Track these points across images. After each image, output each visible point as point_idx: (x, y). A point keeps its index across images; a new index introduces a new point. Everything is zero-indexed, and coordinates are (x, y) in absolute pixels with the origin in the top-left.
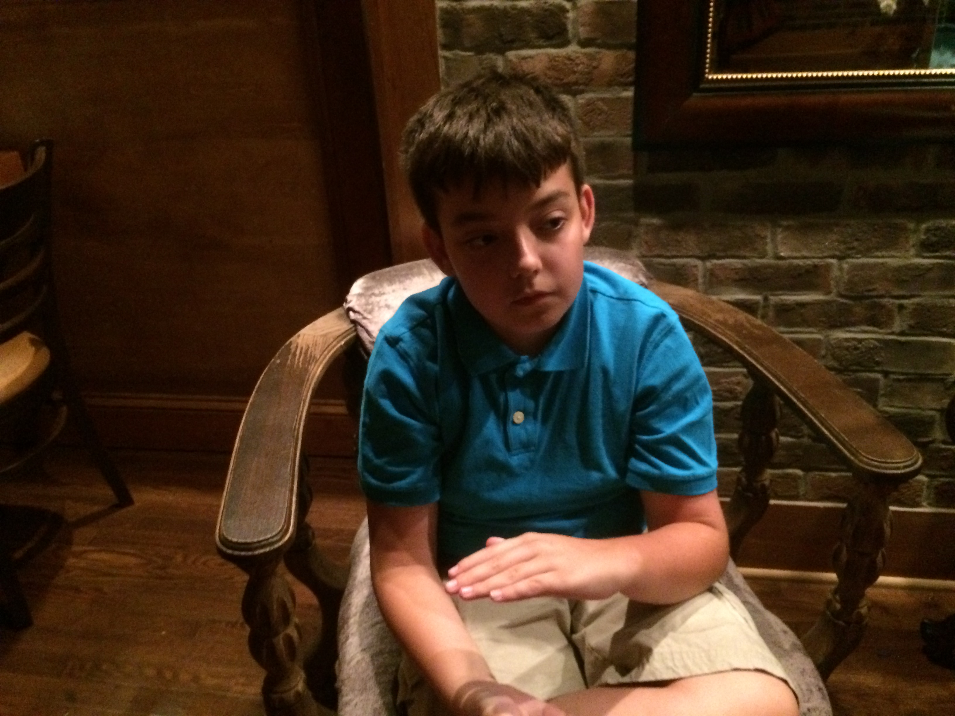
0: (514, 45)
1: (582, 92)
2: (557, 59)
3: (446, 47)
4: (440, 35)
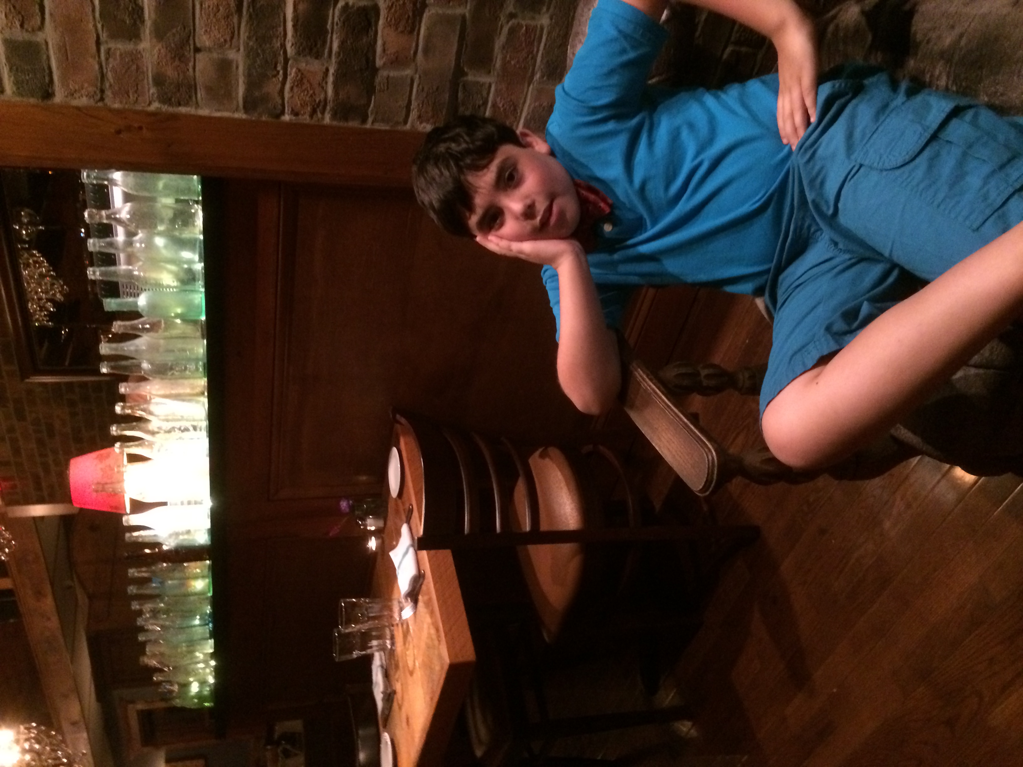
0: (371, 58)
2: (389, 19)
3: (364, 121)
4: (354, 124)
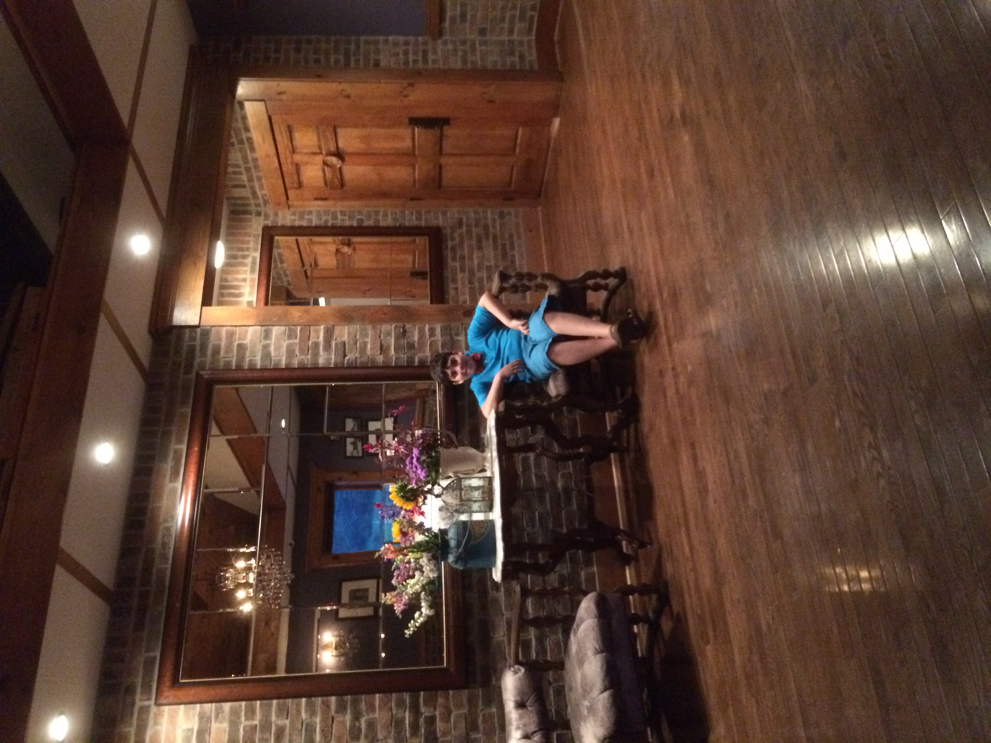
1: (450, 709)
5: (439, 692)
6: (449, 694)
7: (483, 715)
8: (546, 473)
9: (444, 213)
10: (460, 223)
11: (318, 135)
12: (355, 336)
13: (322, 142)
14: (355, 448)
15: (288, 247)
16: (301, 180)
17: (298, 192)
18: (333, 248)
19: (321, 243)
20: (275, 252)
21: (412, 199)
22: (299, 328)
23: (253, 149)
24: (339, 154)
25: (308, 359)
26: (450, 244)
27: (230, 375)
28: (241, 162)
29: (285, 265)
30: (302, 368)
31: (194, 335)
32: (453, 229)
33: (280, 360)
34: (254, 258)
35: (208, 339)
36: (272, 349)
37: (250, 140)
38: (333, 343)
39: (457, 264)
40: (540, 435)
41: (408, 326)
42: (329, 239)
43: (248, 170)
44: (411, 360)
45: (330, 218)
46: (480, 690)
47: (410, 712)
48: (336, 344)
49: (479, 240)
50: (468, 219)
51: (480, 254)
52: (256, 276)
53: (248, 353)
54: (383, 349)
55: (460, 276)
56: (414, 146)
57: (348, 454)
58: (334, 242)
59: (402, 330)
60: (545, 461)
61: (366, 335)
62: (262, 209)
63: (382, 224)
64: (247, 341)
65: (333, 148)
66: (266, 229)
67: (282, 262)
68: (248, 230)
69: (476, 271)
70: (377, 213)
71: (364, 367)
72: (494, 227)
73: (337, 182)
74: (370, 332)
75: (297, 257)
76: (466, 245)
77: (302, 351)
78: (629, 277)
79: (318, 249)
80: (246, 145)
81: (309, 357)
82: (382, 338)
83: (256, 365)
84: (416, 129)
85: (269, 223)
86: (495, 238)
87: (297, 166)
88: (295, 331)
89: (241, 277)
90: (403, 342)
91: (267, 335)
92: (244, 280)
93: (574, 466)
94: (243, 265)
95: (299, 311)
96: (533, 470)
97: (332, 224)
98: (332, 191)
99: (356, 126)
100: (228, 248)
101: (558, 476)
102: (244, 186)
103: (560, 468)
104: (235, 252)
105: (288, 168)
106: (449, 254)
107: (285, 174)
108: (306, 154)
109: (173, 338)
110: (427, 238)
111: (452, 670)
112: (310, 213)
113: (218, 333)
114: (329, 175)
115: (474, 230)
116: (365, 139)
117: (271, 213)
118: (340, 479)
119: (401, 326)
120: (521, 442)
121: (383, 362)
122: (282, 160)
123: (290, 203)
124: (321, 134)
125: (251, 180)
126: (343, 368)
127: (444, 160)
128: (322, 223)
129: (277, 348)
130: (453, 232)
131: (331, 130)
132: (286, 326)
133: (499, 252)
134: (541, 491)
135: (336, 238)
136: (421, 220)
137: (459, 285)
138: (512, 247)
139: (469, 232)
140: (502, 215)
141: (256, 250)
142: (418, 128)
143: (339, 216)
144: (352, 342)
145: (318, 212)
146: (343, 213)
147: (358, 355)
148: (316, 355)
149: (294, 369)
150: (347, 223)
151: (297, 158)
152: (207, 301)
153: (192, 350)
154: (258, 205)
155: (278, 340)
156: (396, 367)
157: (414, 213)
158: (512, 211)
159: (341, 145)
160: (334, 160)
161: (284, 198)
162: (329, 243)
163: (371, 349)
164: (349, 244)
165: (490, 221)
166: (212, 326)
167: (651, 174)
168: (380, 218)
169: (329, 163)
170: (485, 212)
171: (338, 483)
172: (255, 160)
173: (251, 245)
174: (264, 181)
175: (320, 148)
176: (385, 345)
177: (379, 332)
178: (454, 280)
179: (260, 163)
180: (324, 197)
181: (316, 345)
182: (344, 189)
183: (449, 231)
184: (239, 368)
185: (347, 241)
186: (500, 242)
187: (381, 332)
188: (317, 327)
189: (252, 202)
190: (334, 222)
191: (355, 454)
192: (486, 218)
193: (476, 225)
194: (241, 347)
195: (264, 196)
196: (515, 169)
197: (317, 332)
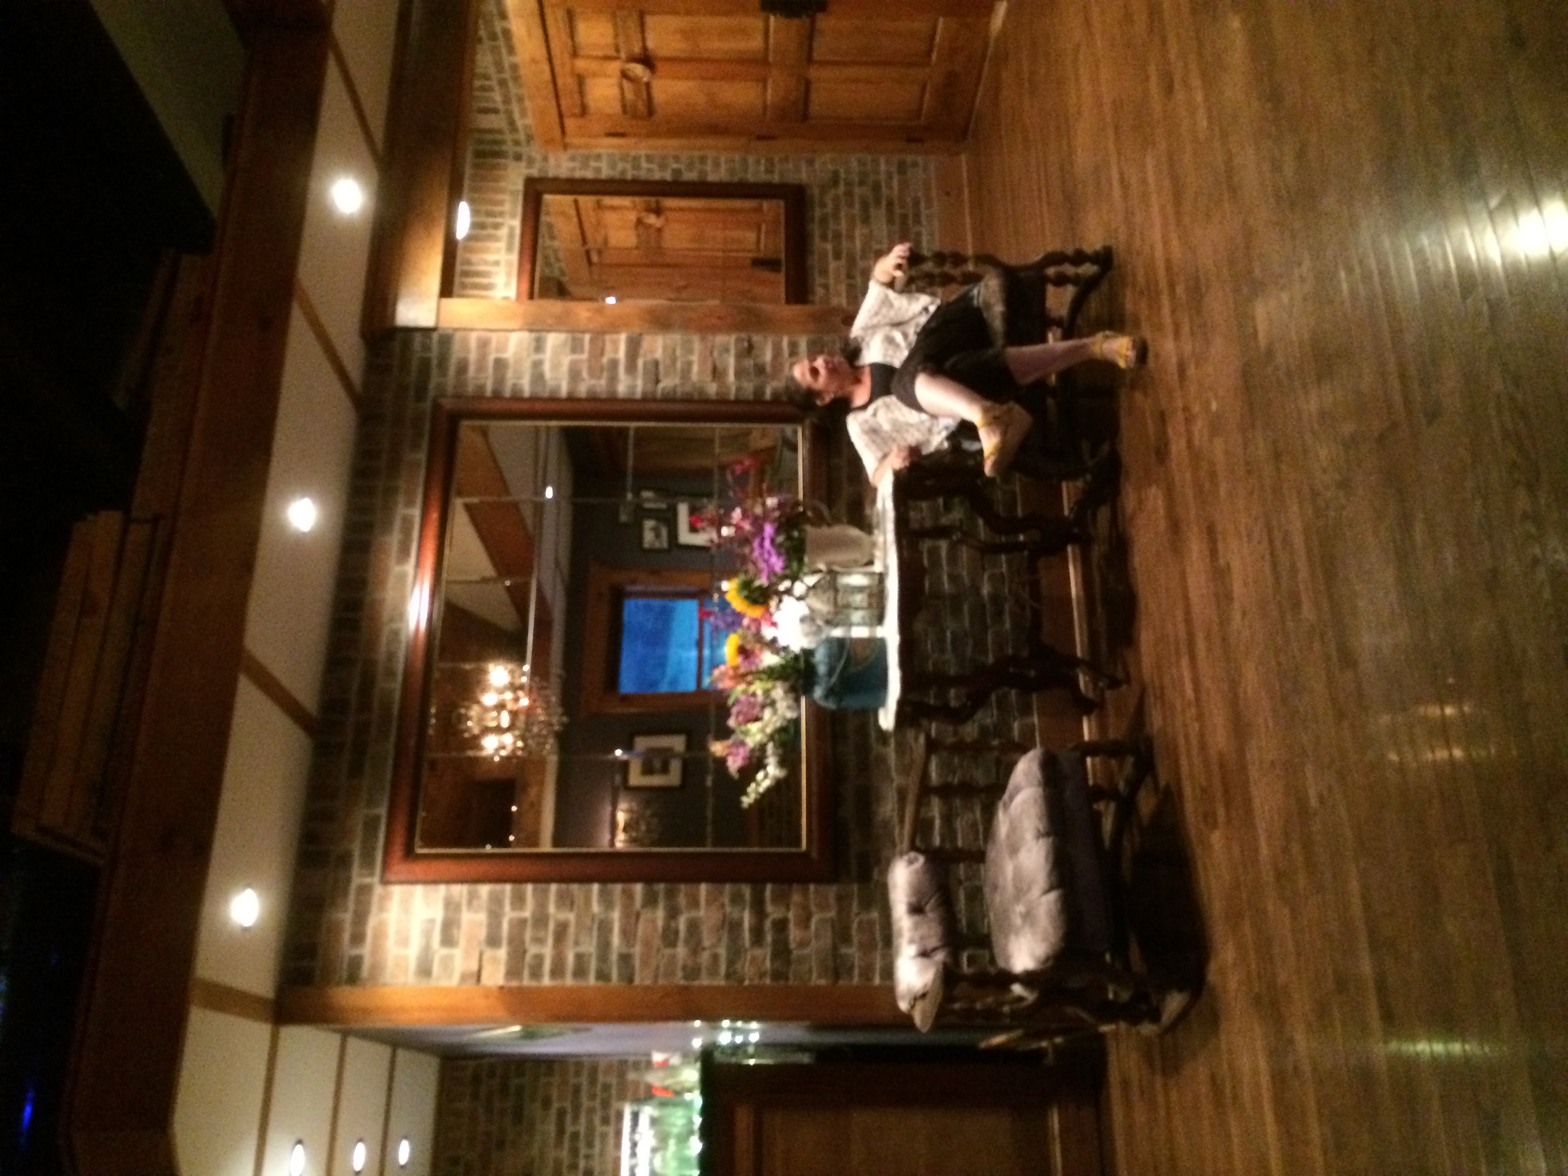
0: (788, 945)
1: (811, 911)
2: (795, 924)
5: (795, 886)
6: (808, 889)
7: (860, 923)
8: (964, 573)
9: (811, 162)
10: (835, 180)
11: (615, 25)
12: (674, 350)
13: (621, 40)
14: (658, 535)
15: (564, 214)
16: (585, 101)
17: (581, 122)
18: (632, 216)
19: (613, 208)
20: (544, 218)
21: (760, 138)
22: (587, 337)
23: (511, 50)
24: (647, 60)
25: (601, 385)
26: (818, 213)
27: (484, 406)
28: (492, 70)
29: (556, 244)
30: (592, 398)
31: (428, 341)
32: (824, 189)
33: (559, 387)
34: (512, 229)
35: (448, 349)
36: (547, 368)
37: (507, 33)
38: (640, 362)
39: (829, 247)
40: (957, 515)
41: (756, 338)
42: (625, 201)
43: (502, 83)
44: (759, 392)
45: (628, 166)
46: (855, 887)
47: (750, 912)
48: (645, 364)
49: (865, 207)
50: (848, 172)
51: (865, 231)
52: (514, 257)
53: (510, 374)
54: (717, 373)
55: (832, 265)
56: (767, 49)
57: (646, 545)
58: (634, 207)
59: (746, 344)
60: (965, 553)
61: (690, 351)
62: (523, 150)
63: (712, 177)
64: (509, 354)
65: (637, 49)
66: (530, 182)
67: (552, 237)
68: (502, 184)
69: (858, 258)
70: (703, 159)
71: (688, 399)
72: (890, 187)
73: (641, 107)
74: (697, 345)
75: (577, 231)
76: (842, 214)
77: (592, 374)
78: (1116, 262)
79: (610, 218)
80: (501, 42)
81: (603, 382)
82: (716, 354)
83: (521, 391)
84: (772, 19)
85: (535, 172)
86: (890, 204)
87: (580, 80)
88: (581, 341)
89: (491, 257)
90: (749, 363)
91: (539, 346)
92: (497, 263)
93: (1009, 562)
94: (496, 239)
95: (589, 310)
96: (945, 568)
97: (633, 175)
98: (634, 122)
99: (675, 12)
100: (475, 212)
101: (982, 576)
102: (496, 111)
103: (986, 566)
104: (484, 219)
105: (566, 81)
106: (816, 230)
107: (561, 93)
108: (597, 58)
109: (397, 346)
110: (782, 203)
111: (814, 854)
112: (598, 157)
113: (465, 342)
114: (629, 96)
115: (857, 190)
116: (687, 34)
117: (537, 156)
118: (634, 582)
119: (743, 340)
120: (928, 524)
121: (717, 394)
122: (558, 69)
123: (568, 140)
124: (620, 23)
125: (507, 101)
126: (654, 400)
127: (814, 73)
128: (615, 174)
129: (555, 367)
130: (823, 193)
131: (635, 16)
132: (568, 331)
133: (896, 228)
134: (956, 601)
135: (638, 200)
136: (772, 172)
137: (831, 282)
138: (918, 221)
139: (849, 194)
140: (902, 168)
141: (513, 216)
142: (775, 15)
143: (644, 165)
144: (668, 362)
145: (610, 156)
146: (649, 159)
147: (677, 381)
148: (613, 379)
149: (579, 400)
150: (657, 176)
151: (581, 64)
152: (447, 290)
153: (425, 364)
154: (517, 143)
155: (556, 354)
156: (737, 401)
157: (763, 161)
158: (920, 159)
159: (650, 44)
160: (638, 69)
161: (557, 133)
162: (627, 208)
163: (701, 372)
164: (658, 211)
165: (883, 177)
166: (456, 330)
167: (1169, 89)
168: (709, 167)
169: (631, 74)
170: (876, 162)
171: (630, 588)
172: (515, 67)
173: (507, 207)
174: (527, 103)
175: (618, 50)
176: (719, 366)
177: (709, 344)
178: (824, 272)
179: (523, 72)
180: (622, 131)
181: (614, 364)
182: (653, 118)
183: (816, 191)
184: (497, 395)
185: (653, 206)
186: (898, 210)
187: (713, 347)
188: (614, 336)
189: (508, 137)
190: (635, 173)
191: (657, 545)
192: (877, 173)
193: (862, 183)
194: (500, 364)
195: (526, 127)
196: (928, 88)
197: (615, 344)
